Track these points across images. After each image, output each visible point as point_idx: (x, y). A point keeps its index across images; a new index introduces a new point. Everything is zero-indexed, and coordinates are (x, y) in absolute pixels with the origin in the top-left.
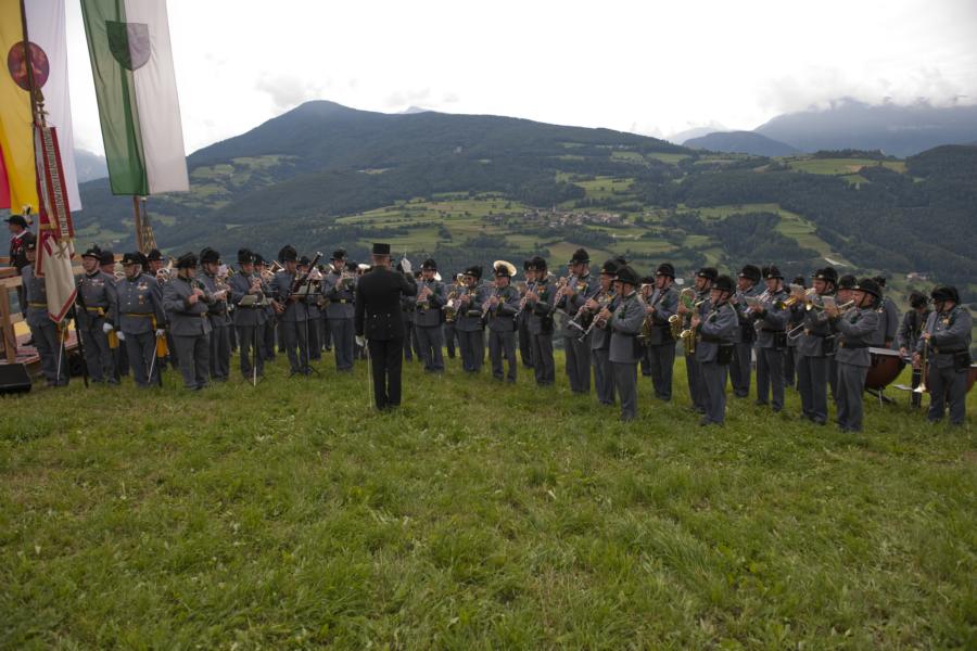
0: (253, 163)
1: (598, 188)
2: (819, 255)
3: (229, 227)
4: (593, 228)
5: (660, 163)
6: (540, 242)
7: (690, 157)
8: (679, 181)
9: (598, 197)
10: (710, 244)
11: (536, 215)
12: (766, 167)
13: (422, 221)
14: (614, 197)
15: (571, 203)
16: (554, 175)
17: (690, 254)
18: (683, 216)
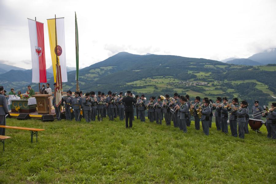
0: (105, 68)
1: (201, 75)
2: (270, 95)
3: (98, 85)
4: (199, 86)
5: (219, 68)
6: (183, 90)
7: (228, 66)
8: (225, 73)
9: (201, 78)
10: (235, 91)
11: (182, 83)
12: (252, 69)
13: (150, 84)
14: (205, 78)
15: (193, 79)
16: (188, 71)
17: (229, 94)
18: (226, 83)
